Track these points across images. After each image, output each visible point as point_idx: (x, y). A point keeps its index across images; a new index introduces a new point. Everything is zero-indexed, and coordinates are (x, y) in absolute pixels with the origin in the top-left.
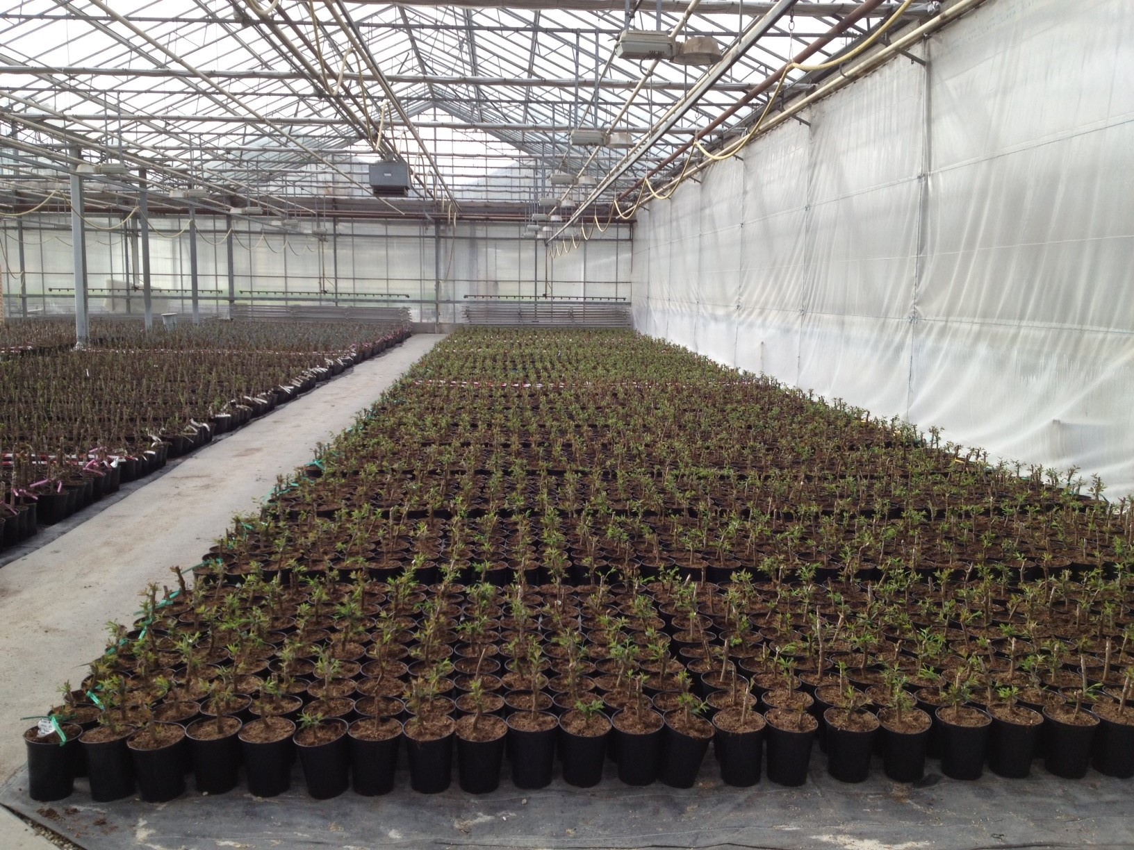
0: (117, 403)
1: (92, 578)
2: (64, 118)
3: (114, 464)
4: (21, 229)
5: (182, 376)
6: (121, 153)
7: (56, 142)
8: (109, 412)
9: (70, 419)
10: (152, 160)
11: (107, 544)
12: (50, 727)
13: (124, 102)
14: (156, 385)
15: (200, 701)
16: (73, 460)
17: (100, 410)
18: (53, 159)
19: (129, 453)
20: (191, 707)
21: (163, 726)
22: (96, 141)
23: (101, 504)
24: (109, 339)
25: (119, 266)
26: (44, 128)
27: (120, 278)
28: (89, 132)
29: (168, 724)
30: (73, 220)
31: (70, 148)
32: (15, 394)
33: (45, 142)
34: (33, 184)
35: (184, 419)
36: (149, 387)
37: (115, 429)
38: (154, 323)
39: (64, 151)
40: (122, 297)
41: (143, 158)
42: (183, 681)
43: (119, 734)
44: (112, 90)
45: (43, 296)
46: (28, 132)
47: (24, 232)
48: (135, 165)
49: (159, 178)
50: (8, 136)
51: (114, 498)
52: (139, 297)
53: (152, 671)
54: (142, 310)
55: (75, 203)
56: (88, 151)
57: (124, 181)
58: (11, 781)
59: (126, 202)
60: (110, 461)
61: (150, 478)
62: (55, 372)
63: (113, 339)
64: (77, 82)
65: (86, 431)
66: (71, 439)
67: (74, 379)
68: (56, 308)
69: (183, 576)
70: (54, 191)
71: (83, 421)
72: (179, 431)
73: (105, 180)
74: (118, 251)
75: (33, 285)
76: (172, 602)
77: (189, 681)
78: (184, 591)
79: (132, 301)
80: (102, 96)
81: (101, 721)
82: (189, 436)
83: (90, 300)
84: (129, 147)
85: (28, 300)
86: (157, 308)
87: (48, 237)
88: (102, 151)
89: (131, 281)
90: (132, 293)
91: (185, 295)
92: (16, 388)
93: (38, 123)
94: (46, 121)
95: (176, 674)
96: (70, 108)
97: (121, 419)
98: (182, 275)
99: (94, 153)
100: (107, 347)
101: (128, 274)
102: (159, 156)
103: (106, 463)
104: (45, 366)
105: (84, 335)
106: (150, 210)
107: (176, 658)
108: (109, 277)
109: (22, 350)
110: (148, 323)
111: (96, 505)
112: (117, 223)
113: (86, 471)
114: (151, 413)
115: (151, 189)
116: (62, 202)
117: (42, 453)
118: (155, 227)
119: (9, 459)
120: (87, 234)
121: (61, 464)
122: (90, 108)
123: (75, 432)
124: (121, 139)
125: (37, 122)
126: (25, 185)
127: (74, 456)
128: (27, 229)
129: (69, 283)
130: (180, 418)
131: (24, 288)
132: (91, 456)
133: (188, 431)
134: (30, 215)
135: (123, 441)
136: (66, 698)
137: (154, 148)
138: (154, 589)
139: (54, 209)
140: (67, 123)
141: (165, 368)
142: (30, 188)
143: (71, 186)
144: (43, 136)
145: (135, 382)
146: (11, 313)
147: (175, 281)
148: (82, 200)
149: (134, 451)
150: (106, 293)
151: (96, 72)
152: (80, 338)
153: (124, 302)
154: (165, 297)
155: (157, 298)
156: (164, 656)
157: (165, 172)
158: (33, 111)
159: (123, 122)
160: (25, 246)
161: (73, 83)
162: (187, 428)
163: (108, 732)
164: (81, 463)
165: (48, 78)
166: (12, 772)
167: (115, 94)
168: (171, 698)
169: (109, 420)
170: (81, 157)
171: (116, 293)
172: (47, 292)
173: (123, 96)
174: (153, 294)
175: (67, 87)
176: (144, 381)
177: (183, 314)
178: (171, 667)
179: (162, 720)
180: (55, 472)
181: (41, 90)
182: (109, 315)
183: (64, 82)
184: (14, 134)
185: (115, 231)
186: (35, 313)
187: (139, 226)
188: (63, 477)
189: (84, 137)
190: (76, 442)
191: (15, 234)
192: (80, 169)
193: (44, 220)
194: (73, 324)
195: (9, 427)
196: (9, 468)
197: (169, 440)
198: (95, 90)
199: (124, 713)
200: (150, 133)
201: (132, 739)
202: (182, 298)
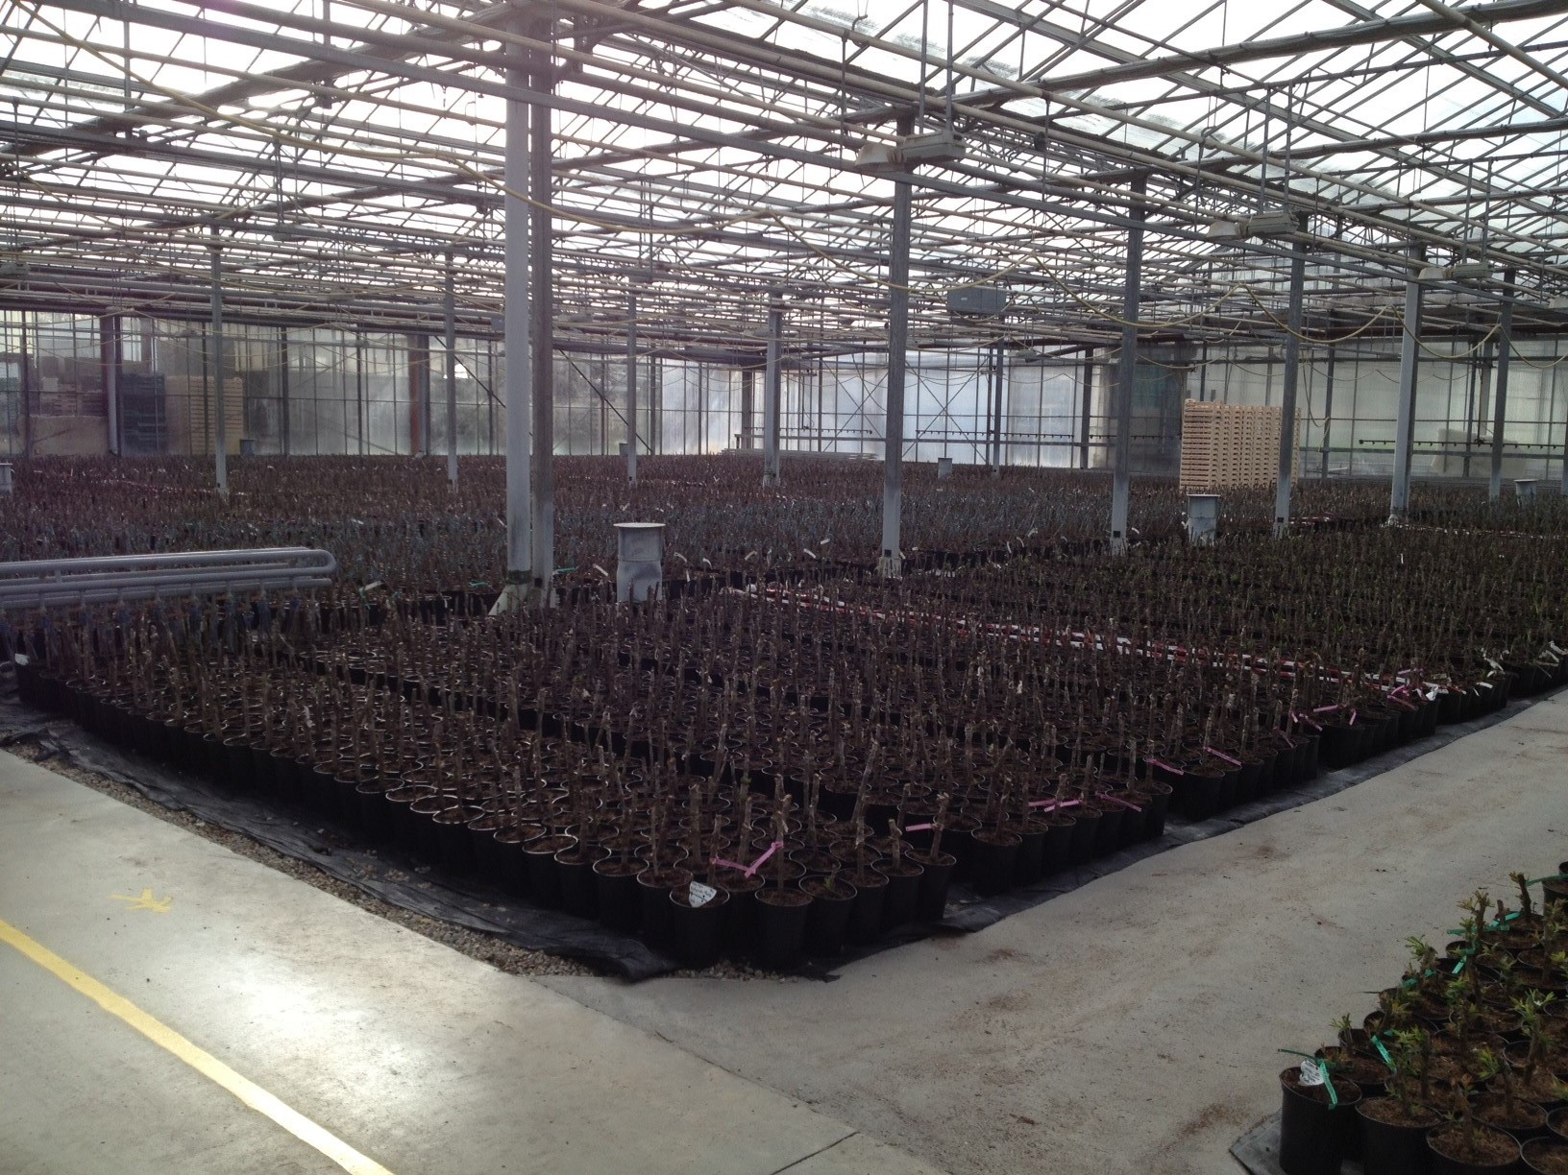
0: (1442, 606)
1: (1387, 859)
2: (1410, 205)
3: (1430, 696)
4: (1332, 360)
5: (1540, 573)
6: (1483, 249)
7: (1393, 240)
8: (1429, 618)
9: (1374, 623)
10: (1527, 255)
11: (1412, 811)
12: (1317, 1076)
13: (1497, 174)
14: (1499, 584)
15: (1548, 1106)
16: (1375, 682)
17: (1416, 614)
18: (1385, 264)
19: (1454, 682)
20: (1532, 1112)
21: (1484, 1131)
22: (1448, 234)
23: (1408, 751)
24: (1436, 514)
25: (1459, 410)
26: (1381, 221)
27: (1458, 427)
28: (1441, 222)
29: (1493, 1129)
30: (1404, 347)
31: (1412, 247)
32: (1304, 581)
33: (1378, 242)
34: (1355, 299)
35: (1541, 641)
36: (1488, 586)
37: (1436, 644)
38: (1502, 493)
39: (1401, 252)
40: (1458, 453)
41: (1513, 253)
42: (1520, 1064)
43: (1416, 1118)
44: (1481, 159)
45: (1351, 450)
46: (1357, 230)
47: (1336, 364)
48: (1499, 265)
49: (1535, 280)
50: (1331, 238)
51: (1427, 745)
52: (1484, 454)
53: (1471, 1031)
54: (1485, 472)
55: (1409, 323)
56: (1434, 250)
57: (1483, 288)
58: (1256, 1132)
59: (1480, 317)
60: (1426, 690)
61: (1482, 723)
62: (1359, 555)
63: (1441, 513)
64: (1432, 153)
65: (1396, 641)
66: (1373, 651)
67: (1384, 566)
68: (1366, 466)
69: (1528, 888)
70: (1383, 309)
71: (1391, 627)
72: (1531, 658)
73: (1456, 287)
74: (1461, 388)
75: (1339, 436)
76: (1508, 927)
77: (1531, 1068)
78: (1527, 912)
79: (1473, 460)
80: (1465, 171)
81: (1390, 1089)
82: (1545, 667)
83: (1415, 458)
84: (1495, 240)
85: (1331, 455)
86: (1510, 471)
87: (1365, 370)
88: (1455, 248)
89: (1475, 431)
90: (1474, 448)
91: (1553, 452)
92: (1306, 572)
93: (1371, 217)
94: (1384, 213)
95: (1509, 1049)
96: (1419, 191)
97: (1446, 630)
98: (1551, 423)
99: (1442, 252)
100: (1432, 524)
101: (1471, 421)
102: (1540, 249)
103: (1419, 692)
104: (1346, 546)
105: (1401, 505)
106: (1514, 329)
107: (1512, 1020)
108: (1443, 425)
109: (1316, 522)
110: (1494, 492)
111: (1400, 751)
112: (1463, 349)
113: (1391, 700)
114: (1490, 627)
115: (1520, 298)
116: (1390, 323)
117: (1332, 667)
118: (1523, 354)
119: (1289, 669)
120: (1420, 364)
121: (1358, 686)
122: (1446, 188)
123: (1379, 641)
124: (1485, 229)
125: (1372, 215)
126: (1344, 301)
127: (1376, 677)
128: (1340, 360)
129: (1388, 433)
130: (1533, 638)
131: (1326, 440)
132: (1399, 679)
133: (1543, 659)
134: (1349, 342)
135: (1447, 663)
136: (1342, 1035)
137: (1533, 237)
138: (1484, 903)
139: (1379, 333)
140: (1413, 212)
141: (1516, 559)
142: (1353, 305)
143: (1407, 302)
144: (1377, 234)
145: (1469, 578)
146: (1307, 471)
147: (1539, 432)
148: (1419, 319)
149: (1462, 679)
150: (1437, 447)
151: (1462, 135)
152: (1396, 509)
153: (1461, 460)
154: (1522, 455)
155: (1510, 455)
156: (1491, 1013)
157: (1546, 272)
158: (1369, 200)
159: (1492, 204)
160: (1335, 383)
161: (1428, 154)
162: (1544, 654)
163: (1399, 1110)
164: (1385, 688)
165: (1392, 153)
166: (1259, 1119)
167: (1485, 165)
168: (1501, 1087)
169: (1428, 629)
170: (1425, 258)
171: (1451, 448)
172: (1357, 445)
173: (1496, 166)
174: (1506, 450)
175: (1417, 162)
176: (1483, 578)
177: (1547, 481)
178: (1501, 1034)
179: (1483, 1118)
180: (1349, 696)
181: (1382, 170)
182: (1436, 478)
183: (1414, 156)
184: (1339, 233)
185: (1460, 360)
186: (1338, 473)
187: (1495, 353)
188: (1358, 705)
189: (1431, 230)
190: (1380, 658)
191: (1324, 367)
192: (1423, 275)
193: (1362, 348)
194: (1388, 489)
195: (1292, 625)
196: (1287, 681)
197: (1515, 669)
198: (1457, 161)
199: (1425, 1088)
200: (1529, 216)
201: (1435, 1134)
202: (1548, 457)
